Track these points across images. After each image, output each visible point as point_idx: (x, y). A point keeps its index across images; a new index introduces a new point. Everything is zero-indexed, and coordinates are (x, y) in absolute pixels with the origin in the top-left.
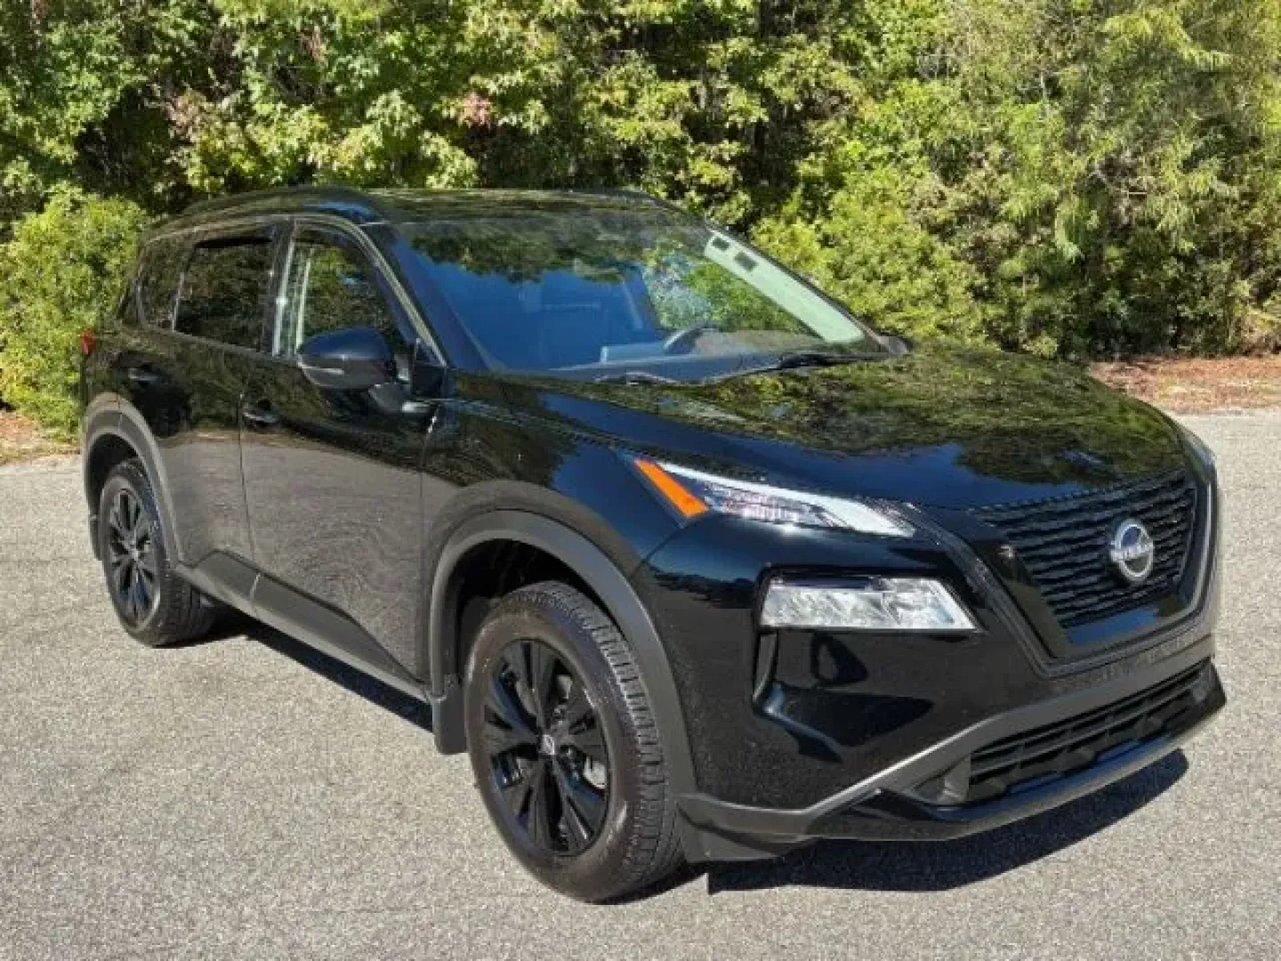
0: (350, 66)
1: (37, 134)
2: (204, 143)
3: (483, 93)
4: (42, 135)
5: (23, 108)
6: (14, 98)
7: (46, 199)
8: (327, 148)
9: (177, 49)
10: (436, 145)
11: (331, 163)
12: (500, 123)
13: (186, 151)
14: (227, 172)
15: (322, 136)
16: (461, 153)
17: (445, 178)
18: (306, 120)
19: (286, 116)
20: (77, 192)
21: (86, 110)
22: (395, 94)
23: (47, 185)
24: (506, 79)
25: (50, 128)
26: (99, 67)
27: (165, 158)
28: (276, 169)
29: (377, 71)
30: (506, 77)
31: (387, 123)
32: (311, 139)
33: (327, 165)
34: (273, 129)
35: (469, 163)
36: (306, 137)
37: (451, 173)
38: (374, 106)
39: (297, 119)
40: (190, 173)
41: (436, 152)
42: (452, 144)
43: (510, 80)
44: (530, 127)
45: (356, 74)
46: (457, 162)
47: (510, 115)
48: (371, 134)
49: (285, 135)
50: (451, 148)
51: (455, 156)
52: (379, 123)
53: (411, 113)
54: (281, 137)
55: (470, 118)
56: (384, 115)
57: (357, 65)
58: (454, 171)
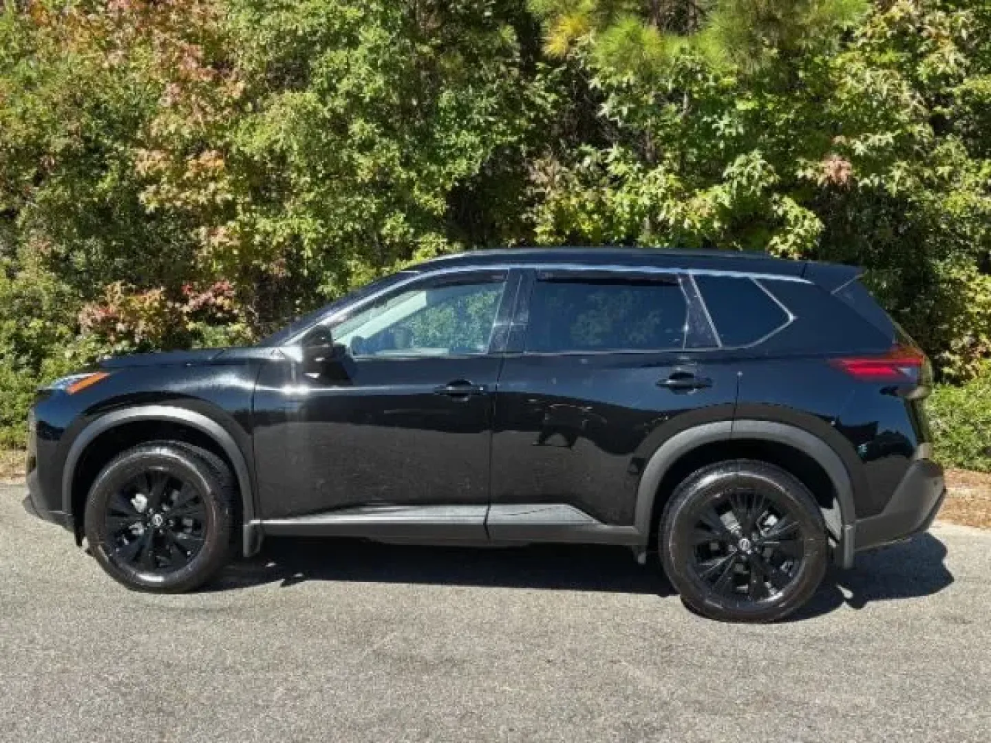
0: (714, 126)
1: (416, 188)
2: (558, 202)
3: (848, 153)
4: (421, 189)
5: (407, 163)
6: (401, 152)
7: (416, 247)
8: (681, 205)
9: (541, 115)
10: (789, 207)
11: (682, 222)
12: (860, 184)
13: (540, 207)
14: (568, 233)
15: (678, 195)
16: (810, 214)
17: (791, 238)
18: (661, 178)
19: (641, 175)
20: (442, 241)
21: (460, 167)
22: (756, 154)
23: (416, 235)
24: (875, 139)
25: (429, 182)
26: (476, 128)
27: (520, 214)
28: (621, 228)
29: (741, 130)
30: (878, 136)
31: (744, 182)
32: (664, 198)
33: (679, 222)
34: (625, 188)
35: (818, 225)
36: (660, 195)
37: (798, 235)
38: (732, 165)
39: (653, 179)
40: (538, 230)
41: (786, 213)
42: (800, 204)
43: (880, 140)
44: (893, 188)
45: (718, 134)
46: (807, 223)
47: (871, 177)
48: (721, 194)
49: (637, 194)
50: (801, 209)
51: (804, 217)
52: (735, 184)
53: (770, 173)
54: (633, 196)
55: (829, 178)
56: (741, 174)
57: (721, 124)
58: (802, 232)
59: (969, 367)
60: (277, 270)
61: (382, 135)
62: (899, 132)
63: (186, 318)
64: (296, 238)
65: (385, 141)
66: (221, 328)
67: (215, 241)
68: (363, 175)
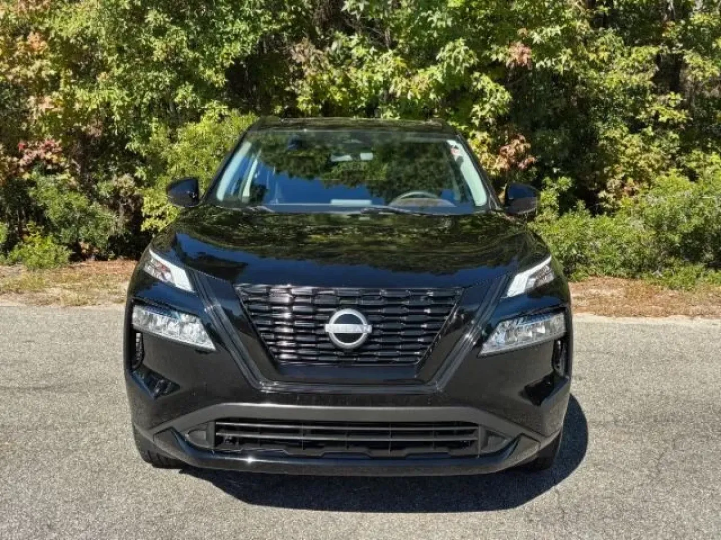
0: (429, 19)
1: (200, 65)
2: (314, 78)
3: (528, 42)
4: (205, 66)
5: (193, 46)
6: (188, 37)
7: (203, 112)
8: (405, 81)
9: (300, 9)
10: (485, 82)
11: (406, 94)
12: (537, 66)
13: (300, 82)
14: (323, 102)
15: (401, 72)
16: (502, 88)
17: (487, 106)
18: (391, 60)
19: (376, 57)
20: (224, 109)
21: (236, 48)
22: (461, 42)
23: (203, 103)
24: (547, 31)
25: (211, 62)
26: (248, 18)
27: (285, 86)
28: (362, 98)
29: (449, 23)
30: (549, 29)
31: (452, 63)
32: (393, 75)
33: (404, 94)
34: (364, 67)
35: (507, 96)
36: (389, 73)
37: (493, 104)
38: (443, 51)
39: (384, 60)
40: (300, 99)
41: (483, 88)
42: (495, 81)
43: (551, 32)
44: (561, 68)
45: (433, 25)
46: (499, 95)
47: (545, 60)
48: (436, 72)
49: (373, 72)
50: (495, 84)
51: (497, 91)
52: (445, 64)
53: (471, 56)
54: (370, 74)
55: (515, 61)
56: (450, 57)
57: (434, 18)
58: (495, 102)
59: (619, 202)
60: (93, 130)
61: (173, 23)
62: (565, 26)
63: (22, 170)
64: (107, 105)
65: (174, 28)
66: (51, 178)
67: (43, 107)
68: (159, 55)
